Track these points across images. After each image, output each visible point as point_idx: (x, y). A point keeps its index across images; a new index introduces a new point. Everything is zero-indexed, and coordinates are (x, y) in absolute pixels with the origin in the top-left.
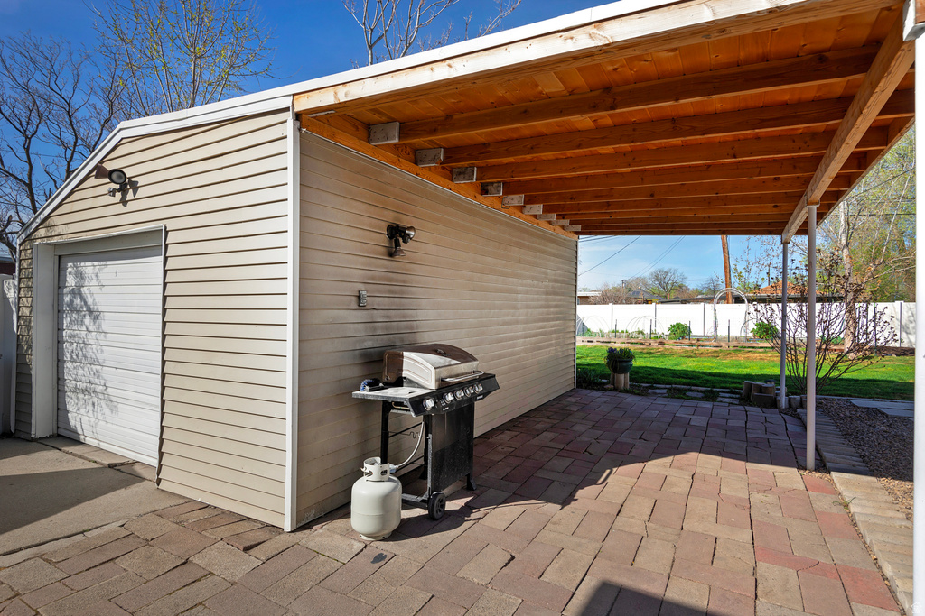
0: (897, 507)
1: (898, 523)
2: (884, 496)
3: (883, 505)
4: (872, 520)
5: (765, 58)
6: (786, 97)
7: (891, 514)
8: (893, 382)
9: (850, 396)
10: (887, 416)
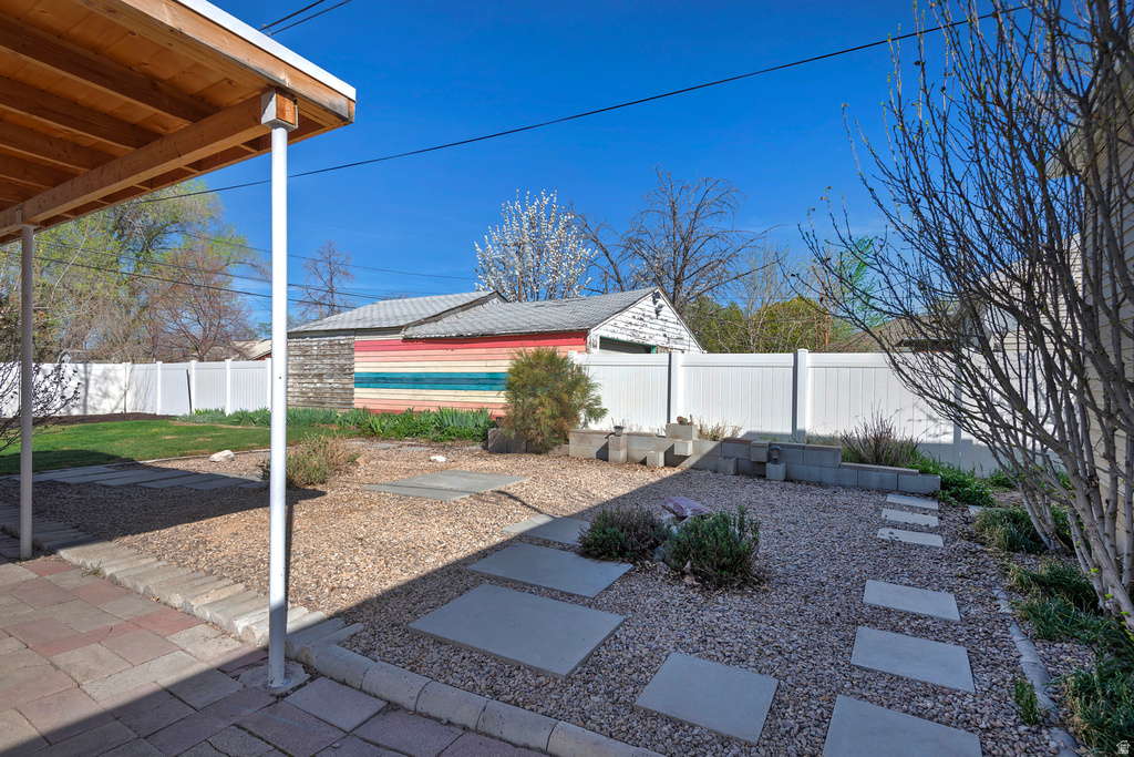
0: (144, 555)
1: (156, 566)
2: (125, 551)
3: (131, 558)
4: (133, 573)
5: (96, 50)
6: (81, 96)
7: (144, 562)
8: (49, 452)
9: (11, 474)
10: (69, 485)
